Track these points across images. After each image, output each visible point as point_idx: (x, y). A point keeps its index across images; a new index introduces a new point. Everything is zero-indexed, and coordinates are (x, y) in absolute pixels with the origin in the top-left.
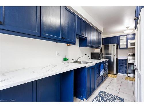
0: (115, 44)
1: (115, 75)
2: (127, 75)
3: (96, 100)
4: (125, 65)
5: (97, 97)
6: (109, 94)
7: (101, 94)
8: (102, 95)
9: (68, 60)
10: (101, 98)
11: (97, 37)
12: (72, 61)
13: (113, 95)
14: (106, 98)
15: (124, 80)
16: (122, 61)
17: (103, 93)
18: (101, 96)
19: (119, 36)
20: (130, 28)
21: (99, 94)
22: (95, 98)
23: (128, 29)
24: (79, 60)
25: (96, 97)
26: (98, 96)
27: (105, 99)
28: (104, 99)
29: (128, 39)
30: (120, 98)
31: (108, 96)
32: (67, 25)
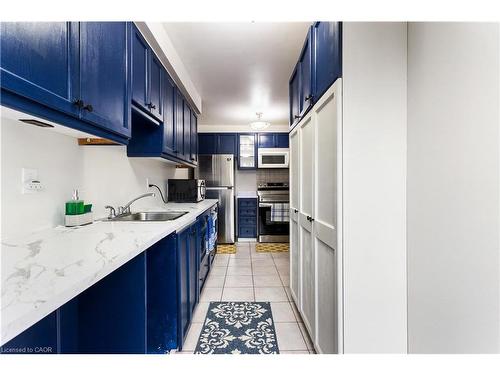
0: (232, 156)
1: (232, 244)
2: (258, 240)
3: (207, 335)
4: (252, 213)
5: (208, 327)
6: (236, 303)
7: (215, 310)
8: (218, 316)
9: (88, 209)
10: (217, 324)
11: (187, 128)
12: (107, 213)
13: (243, 303)
14: (231, 319)
15: (254, 255)
16: (248, 203)
17: (219, 307)
18: (216, 320)
19: (239, 135)
20: (263, 117)
21: (210, 315)
22: (203, 332)
23: (259, 121)
24: (134, 210)
25: (205, 327)
26: (208, 320)
27: (230, 324)
28: (227, 322)
29: (257, 145)
30: (260, 303)
31: (233, 311)
32: (97, 52)
